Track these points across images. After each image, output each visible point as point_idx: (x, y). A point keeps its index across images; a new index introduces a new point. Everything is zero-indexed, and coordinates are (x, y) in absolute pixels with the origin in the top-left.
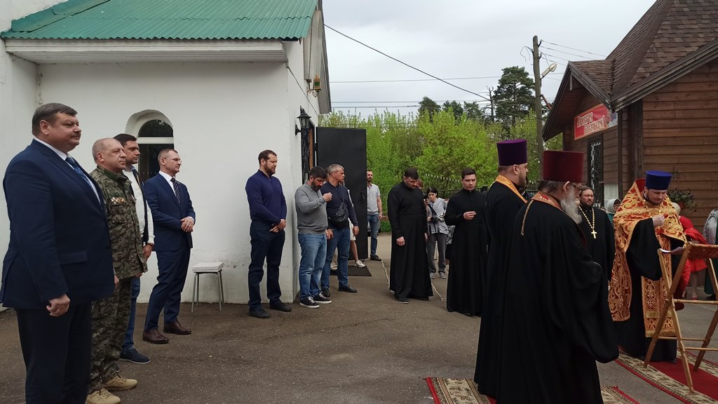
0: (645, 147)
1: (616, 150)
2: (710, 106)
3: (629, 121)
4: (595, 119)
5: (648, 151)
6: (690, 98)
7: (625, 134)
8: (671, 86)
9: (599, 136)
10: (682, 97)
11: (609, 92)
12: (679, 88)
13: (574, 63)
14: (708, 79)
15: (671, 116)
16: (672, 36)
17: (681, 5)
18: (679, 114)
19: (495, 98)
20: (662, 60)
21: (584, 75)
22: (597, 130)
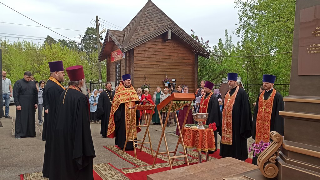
0: (134, 67)
1: (124, 68)
2: (156, 54)
3: (129, 56)
4: (118, 55)
5: (136, 69)
6: (150, 50)
7: (127, 62)
8: (143, 44)
9: (119, 62)
10: (147, 49)
11: (122, 44)
12: (146, 46)
13: (110, 30)
14: (155, 44)
15: (144, 56)
16: (144, 25)
17: (148, 14)
18: (146, 56)
19: (83, 40)
20: (141, 34)
21: (113, 36)
22: (119, 59)
